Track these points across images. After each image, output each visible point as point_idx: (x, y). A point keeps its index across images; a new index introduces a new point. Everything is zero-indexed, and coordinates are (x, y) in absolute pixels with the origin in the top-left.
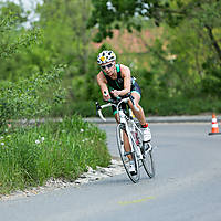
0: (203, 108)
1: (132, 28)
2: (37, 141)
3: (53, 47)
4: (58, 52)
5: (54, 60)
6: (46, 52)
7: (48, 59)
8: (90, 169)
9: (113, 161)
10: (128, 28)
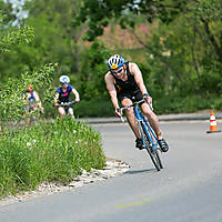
0: (201, 106)
1: (125, 23)
2: (29, 144)
3: (43, 45)
4: (49, 50)
5: (44, 59)
6: (36, 51)
7: (38, 58)
8: (85, 172)
9: (107, 163)
10: (121, 24)
